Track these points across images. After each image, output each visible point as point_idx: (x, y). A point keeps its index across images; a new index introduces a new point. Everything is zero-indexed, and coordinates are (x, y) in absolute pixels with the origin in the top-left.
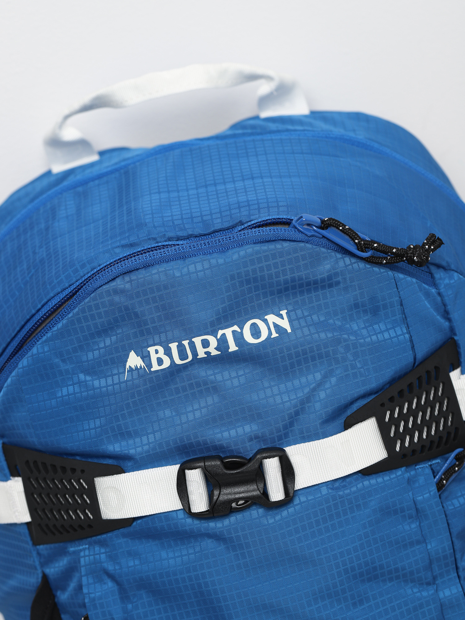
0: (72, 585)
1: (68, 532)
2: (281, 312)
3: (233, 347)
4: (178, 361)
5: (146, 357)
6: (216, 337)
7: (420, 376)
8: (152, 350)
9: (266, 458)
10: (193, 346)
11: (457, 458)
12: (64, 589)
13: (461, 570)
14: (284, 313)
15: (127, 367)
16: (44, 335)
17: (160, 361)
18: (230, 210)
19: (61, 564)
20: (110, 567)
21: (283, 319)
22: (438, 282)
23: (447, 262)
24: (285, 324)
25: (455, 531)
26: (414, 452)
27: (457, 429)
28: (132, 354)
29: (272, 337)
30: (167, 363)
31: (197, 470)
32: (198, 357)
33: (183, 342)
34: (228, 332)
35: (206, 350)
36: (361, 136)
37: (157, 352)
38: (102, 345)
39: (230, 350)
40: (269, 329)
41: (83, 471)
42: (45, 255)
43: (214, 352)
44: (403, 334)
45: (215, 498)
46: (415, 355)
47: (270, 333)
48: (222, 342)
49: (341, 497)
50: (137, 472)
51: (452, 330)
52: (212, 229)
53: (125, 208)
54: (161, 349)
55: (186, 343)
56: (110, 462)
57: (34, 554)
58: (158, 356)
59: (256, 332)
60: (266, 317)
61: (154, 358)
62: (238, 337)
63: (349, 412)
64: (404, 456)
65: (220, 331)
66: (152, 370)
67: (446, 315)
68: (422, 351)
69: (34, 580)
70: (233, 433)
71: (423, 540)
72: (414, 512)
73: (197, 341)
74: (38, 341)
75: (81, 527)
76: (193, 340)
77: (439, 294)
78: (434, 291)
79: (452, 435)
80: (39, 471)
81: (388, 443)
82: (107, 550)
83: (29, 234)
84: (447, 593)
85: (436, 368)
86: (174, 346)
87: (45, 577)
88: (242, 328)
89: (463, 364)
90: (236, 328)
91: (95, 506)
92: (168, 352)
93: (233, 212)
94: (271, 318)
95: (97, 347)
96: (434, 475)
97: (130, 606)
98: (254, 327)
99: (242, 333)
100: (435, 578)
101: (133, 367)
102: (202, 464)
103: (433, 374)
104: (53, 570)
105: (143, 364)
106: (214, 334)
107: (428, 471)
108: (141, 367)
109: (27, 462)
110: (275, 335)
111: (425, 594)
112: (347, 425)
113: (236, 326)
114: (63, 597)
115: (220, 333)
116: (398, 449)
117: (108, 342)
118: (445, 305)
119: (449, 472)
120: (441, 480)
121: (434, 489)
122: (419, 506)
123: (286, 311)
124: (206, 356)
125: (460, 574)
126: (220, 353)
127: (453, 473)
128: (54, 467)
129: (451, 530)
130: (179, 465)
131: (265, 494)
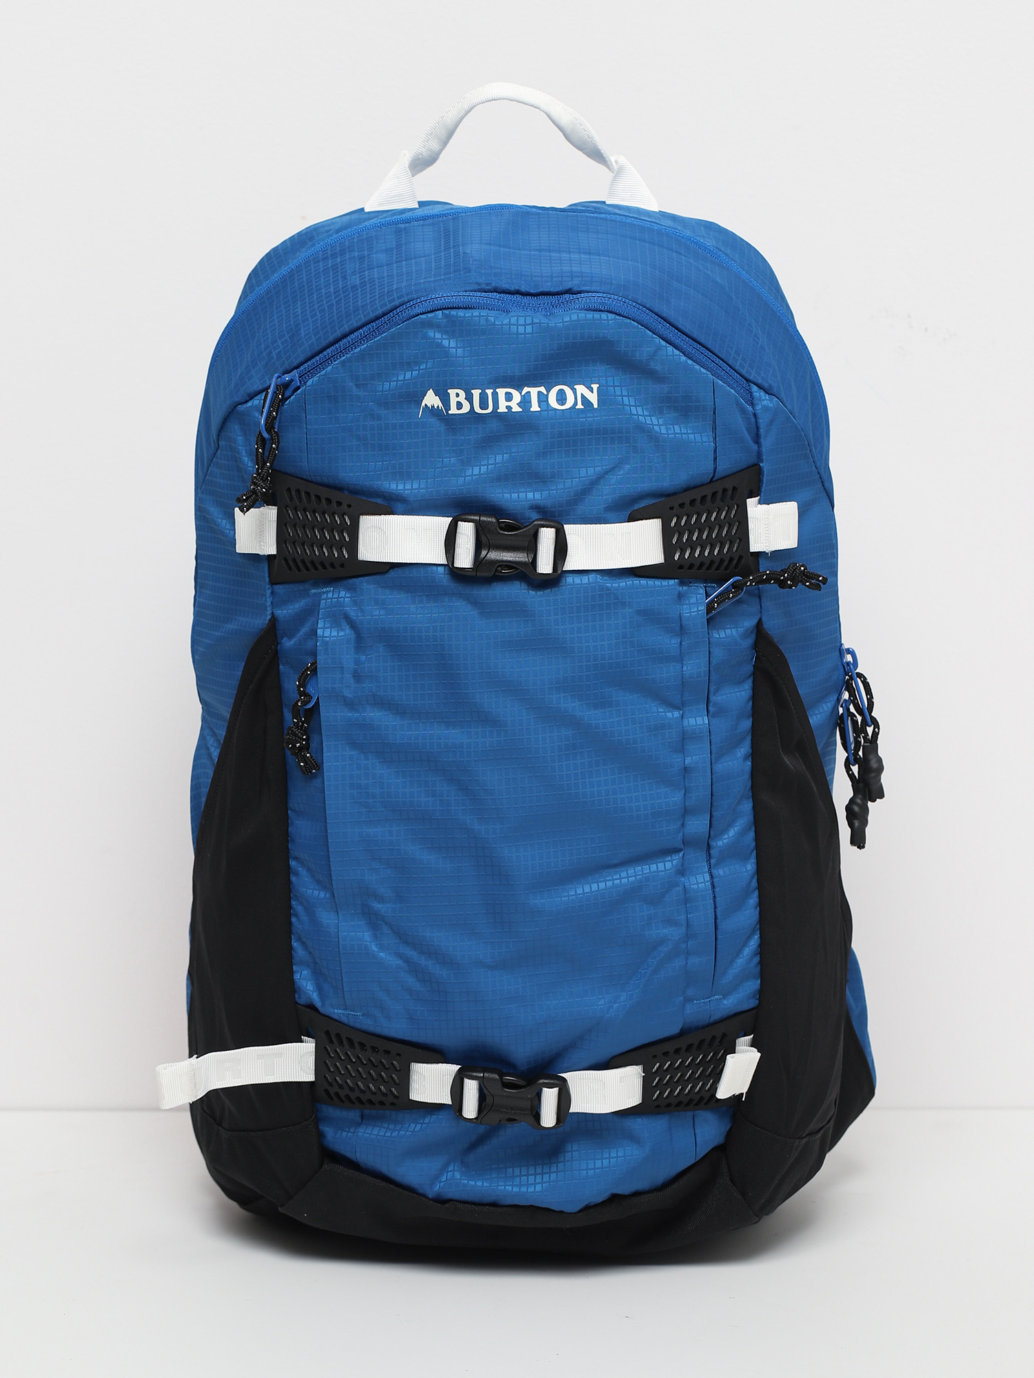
0: (304, 630)
1: (316, 569)
2: (592, 386)
3: (535, 407)
4: (478, 409)
5: (445, 400)
6: (521, 393)
7: (716, 492)
8: (452, 392)
9: (543, 526)
10: (495, 395)
11: (733, 585)
12: (291, 637)
13: (711, 704)
14: (595, 387)
15: (423, 404)
16: (344, 356)
17: (459, 406)
18: (562, 277)
19: (297, 606)
20: (352, 614)
21: (592, 392)
22: (755, 402)
23: (770, 385)
24: (593, 398)
25: (714, 662)
26: (691, 566)
27: (741, 557)
28: (430, 393)
29: (577, 407)
30: (466, 408)
31: (470, 523)
32: (498, 411)
33: (487, 391)
34: (534, 392)
35: (508, 404)
36: (710, 243)
37: (457, 395)
38: (401, 378)
39: (532, 410)
40: (576, 398)
41: (349, 506)
42: (358, 282)
43: (516, 409)
44: (709, 442)
45: (482, 556)
46: (716, 468)
47: (576, 403)
48: (525, 402)
49: (608, 589)
50: (407, 516)
51: (759, 455)
52: (541, 290)
53: (452, 250)
54: (462, 394)
55: (489, 392)
56: (379, 501)
57: (268, 592)
58: (458, 399)
59: (561, 398)
60: (575, 387)
61: (453, 401)
62: (543, 399)
63: (636, 507)
64: (681, 567)
65: (526, 388)
66: (450, 412)
67: (757, 439)
68: (724, 467)
69: (261, 621)
70: (515, 496)
71: (680, 659)
72: (678, 628)
73: (501, 392)
74: (335, 361)
75: (332, 566)
76: (497, 390)
77: (755, 415)
78: (750, 408)
79: (735, 562)
80: (300, 499)
81: (668, 548)
82: (353, 595)
83: (339, 260)
84: (692, 721)
85: (735, 489)
86: (476, 393)
87: (274, 620)
88: (548, 391)
89: (762, 494)
90: (542, 389)
91: (353, 546)
92: (469, 398)
93: (564, 279)
94: (581, 389)
95: (396, 379)
96: (707, 596)
97: (363, 658)
98: (561, 393)
99: (547, 396)
100: (683, 704)
101: (429, 405)
102: (477, 518)
103: (730, 492)
104: (283, 613)
105: (441, 405)
106: (519, 389)
107: (702, 591)
108: (438, 407)
109: (289, 490)
110: (580, 406)
111: (669, 715)
112: (632, 518)
113: (543, 387)
114: (288, 643)
115: (526, 390)
116: (676, 558)
117: (408, 375)
118: (758, 428)
119: (722, 597)
120: (712, 601)
121: (703, 608)
122: (684, 622)
123: (598, 385)
124: (507, 411)
125: (710, 708)
126: (521, 410)
127: (726, 598)
128: (318, 497)
129: (711, 678)
130: (451, 519)
131: (534, 563)
